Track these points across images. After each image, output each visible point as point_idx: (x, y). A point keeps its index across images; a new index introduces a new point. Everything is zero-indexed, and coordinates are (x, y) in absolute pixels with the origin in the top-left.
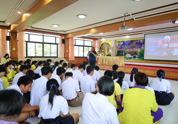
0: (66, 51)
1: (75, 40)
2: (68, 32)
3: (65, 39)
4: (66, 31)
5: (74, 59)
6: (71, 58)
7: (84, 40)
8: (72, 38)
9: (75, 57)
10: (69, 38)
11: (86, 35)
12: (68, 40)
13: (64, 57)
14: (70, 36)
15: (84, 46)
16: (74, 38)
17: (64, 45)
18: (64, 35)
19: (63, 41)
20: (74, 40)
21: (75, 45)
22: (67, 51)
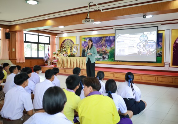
0: (12, 50)
1: (26, 34)
2: (14, 23)
3: (11, 33)
4: (11, 22)
5: (24, 62)
6: (20, 60)
7: (38, 35)
8: (21, 31)
9: (26, 58)
10: (16, 32)
11: (40, 28)
12: (15, 34)
13: (8, 58)
14: (17, 28)
15: (38, 43)
16: (24, 32)
17: (9, 41)
18: (10, 27)
19: (7, 36)
20: (24, 35)
21: (26, 42)
22: (14, 50)
